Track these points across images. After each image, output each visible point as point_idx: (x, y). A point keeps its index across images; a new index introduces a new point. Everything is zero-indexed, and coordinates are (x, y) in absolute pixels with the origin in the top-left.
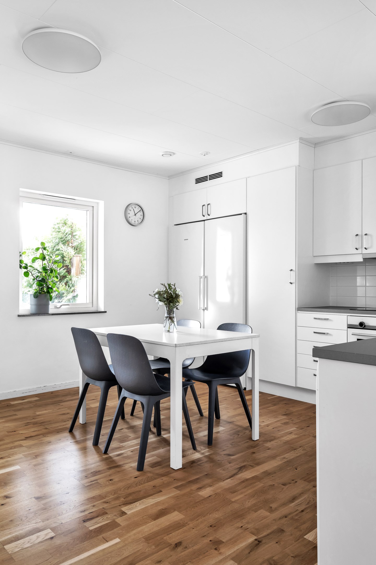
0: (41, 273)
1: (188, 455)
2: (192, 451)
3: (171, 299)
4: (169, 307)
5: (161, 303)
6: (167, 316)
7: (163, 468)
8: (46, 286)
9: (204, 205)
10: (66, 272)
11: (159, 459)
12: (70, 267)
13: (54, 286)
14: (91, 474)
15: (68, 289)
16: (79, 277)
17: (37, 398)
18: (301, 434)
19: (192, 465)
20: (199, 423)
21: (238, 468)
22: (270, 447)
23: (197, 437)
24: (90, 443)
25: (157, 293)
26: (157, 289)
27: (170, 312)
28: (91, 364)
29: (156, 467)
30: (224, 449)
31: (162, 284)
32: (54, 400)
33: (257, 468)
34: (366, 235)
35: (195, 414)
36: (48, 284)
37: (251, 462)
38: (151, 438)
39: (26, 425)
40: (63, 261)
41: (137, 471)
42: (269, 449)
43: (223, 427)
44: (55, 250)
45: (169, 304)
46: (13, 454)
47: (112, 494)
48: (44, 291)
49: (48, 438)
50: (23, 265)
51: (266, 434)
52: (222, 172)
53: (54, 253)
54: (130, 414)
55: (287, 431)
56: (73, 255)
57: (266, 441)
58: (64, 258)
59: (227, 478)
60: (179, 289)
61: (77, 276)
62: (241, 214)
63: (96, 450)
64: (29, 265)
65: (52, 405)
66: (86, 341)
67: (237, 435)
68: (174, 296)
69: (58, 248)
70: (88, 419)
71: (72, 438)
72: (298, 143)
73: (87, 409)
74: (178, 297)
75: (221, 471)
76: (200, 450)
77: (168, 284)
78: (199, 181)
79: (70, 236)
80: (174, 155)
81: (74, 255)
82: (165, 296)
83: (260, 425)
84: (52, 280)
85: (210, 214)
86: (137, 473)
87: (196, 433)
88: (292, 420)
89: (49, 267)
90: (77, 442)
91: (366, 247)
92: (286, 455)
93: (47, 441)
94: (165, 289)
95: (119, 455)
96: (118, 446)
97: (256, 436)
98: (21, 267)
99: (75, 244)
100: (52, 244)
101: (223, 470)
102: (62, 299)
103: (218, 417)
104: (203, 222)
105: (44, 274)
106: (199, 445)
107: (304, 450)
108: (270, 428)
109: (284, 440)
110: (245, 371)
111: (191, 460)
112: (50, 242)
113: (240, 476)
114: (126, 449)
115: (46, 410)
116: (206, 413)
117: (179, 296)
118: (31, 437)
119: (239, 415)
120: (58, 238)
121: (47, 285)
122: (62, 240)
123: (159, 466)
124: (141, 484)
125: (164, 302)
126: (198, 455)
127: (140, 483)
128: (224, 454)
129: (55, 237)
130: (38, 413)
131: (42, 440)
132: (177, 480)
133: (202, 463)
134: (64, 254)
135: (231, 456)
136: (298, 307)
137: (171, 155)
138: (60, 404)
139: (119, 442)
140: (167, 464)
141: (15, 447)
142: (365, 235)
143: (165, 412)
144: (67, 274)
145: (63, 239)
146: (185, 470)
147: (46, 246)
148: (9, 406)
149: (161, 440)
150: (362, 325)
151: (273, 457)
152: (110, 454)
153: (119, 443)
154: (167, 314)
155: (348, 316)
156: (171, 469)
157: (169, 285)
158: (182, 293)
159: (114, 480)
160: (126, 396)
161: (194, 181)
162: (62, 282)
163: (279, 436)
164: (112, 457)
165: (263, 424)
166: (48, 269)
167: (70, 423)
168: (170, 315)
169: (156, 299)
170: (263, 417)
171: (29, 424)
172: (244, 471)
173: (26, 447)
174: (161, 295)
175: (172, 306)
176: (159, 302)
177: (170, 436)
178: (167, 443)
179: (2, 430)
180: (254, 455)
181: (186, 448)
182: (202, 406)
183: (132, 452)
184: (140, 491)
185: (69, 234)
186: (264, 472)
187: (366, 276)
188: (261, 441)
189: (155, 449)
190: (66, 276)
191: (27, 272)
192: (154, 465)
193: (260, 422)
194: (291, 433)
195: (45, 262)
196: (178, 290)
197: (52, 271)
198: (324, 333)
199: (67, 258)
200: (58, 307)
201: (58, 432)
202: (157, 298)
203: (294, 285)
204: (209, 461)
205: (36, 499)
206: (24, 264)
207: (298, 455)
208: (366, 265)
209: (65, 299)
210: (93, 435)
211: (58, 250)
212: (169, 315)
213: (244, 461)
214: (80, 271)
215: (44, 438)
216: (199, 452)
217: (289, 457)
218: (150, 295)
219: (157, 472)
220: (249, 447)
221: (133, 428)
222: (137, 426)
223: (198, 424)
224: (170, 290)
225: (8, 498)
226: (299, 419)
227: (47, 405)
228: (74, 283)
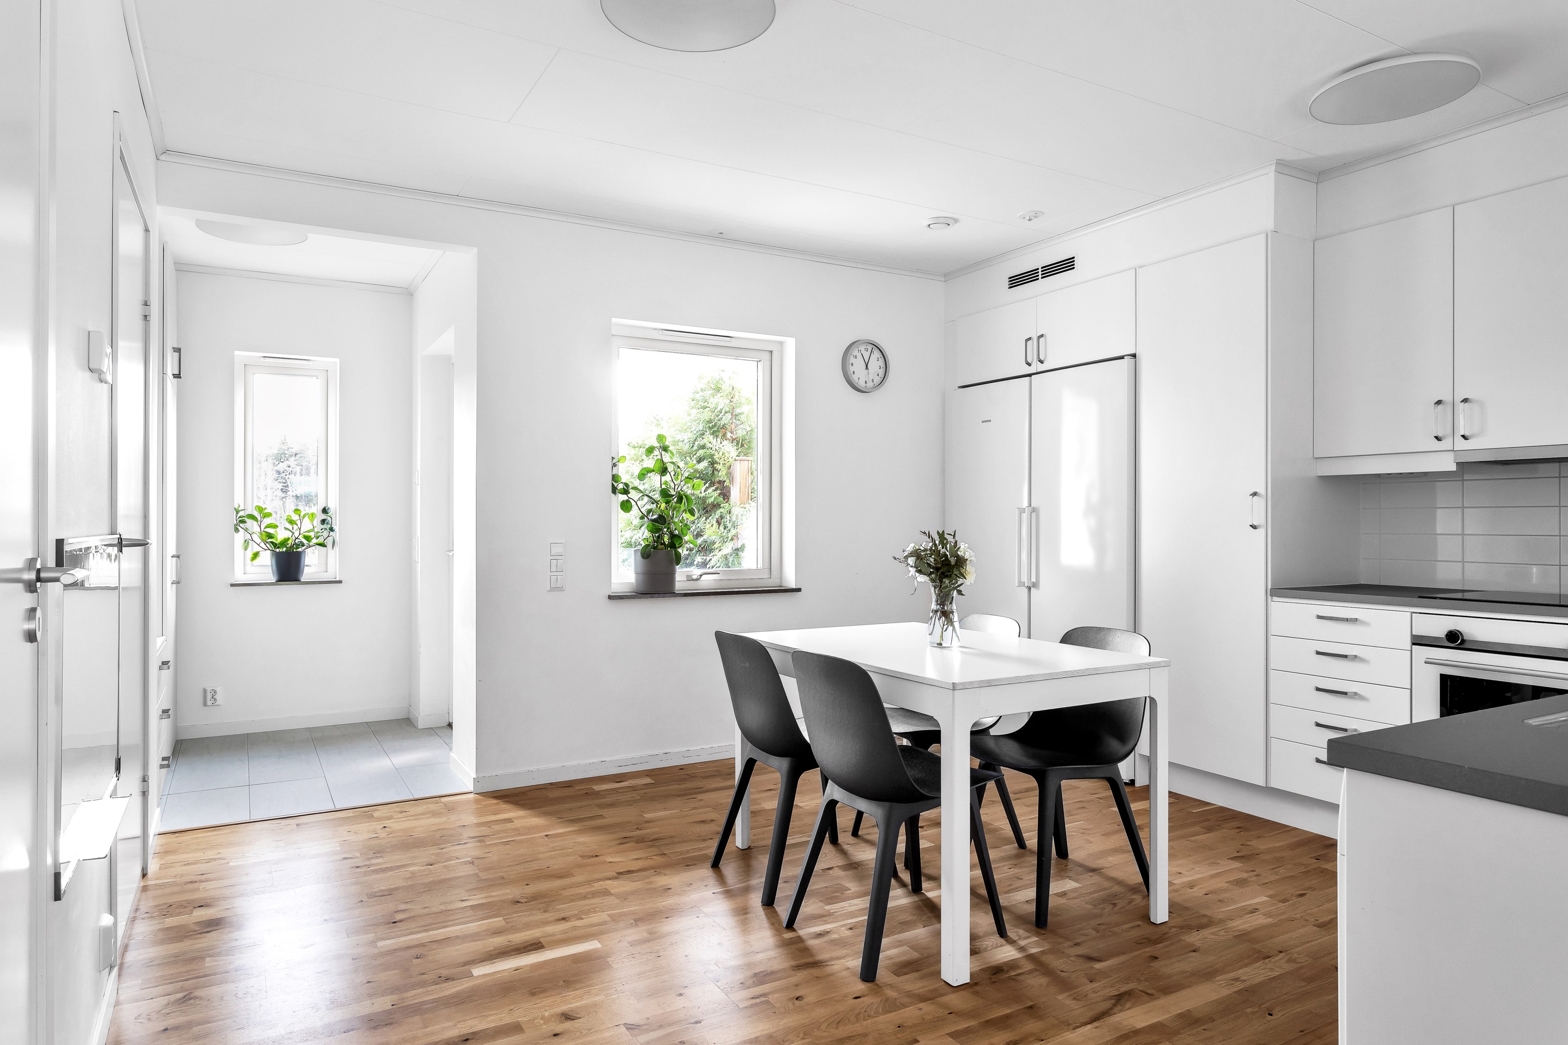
0: (657, 502)
1: (986, 950)
2: (996, 939)
3: (945, 569)
4: (941, 587)
5: (922, 578)
6: (935, 609)
7: (923, 977)
8: (667, 531)
9: (1030, 339)
10: (719, 495)
11: (915, 955)
12: (728, 485)
13: (685, 532)
14: (755, 979)
15: (724, 533)
16: (747, 506)
17: (648, 780)
18: (1281, 914)
19: (994, 976)
20: (1015, 865)
21: (1111, 998)
22: (1197, 944)
23: (1009, 902)
24: (756, 899)
25: (911, 554)
26: (912, 545)
27: (944, 598)
28: (758, 716)
29: (906, 974)
30: (1078, 941)
31: (925, 533)
32: (684, 786)
33: (1163, 1001)
34: (1465, 400)
35: (1007, 841)
36: (673, 527)
37: (1147, 983)
38: (897, 898)
39: (621, 844)
40: (713, 472)
41: (860, 980)
42: (1194, 951)
43: (1076, 881)
44: (695, 448)
45: (941, 581)
46: (588, 912)
47: (799, 1037)
48: (664, 544)
49: (666, 877)
50: (621, 486)
51: (1187, 909)
52: (1074, 258)
53: (694, 453)
54: (850, 833)
55: (1244, 904)
56: (734, 457)
57: (1188, 928)
58: (715, 465)
59: (1084, 1021)
60: (967, 544)
61: (742, 505)
62: (1122, 358)
63: (769, 917)
64: (631, 486)
65: (679, 798)
66: (747, 665)
67: (1111, 906)
68: (953, 561)
69: (702, 443)
70: (756, 837)
71: (716, 883)
72: (1272, 175)
73: (754, 813)
74: (963, 564)
75: (1067, 1002)
76: (1015, 939)
77: (938, 532)
78: (1016, 281)
79: (729, 416)
80: (955, 225)
81: (737, 458)
82: (932, 560)
83: (1170, 884)
84: (681, 518)
85: (1044, 360)
86: (861, 987)
87: (1007, 892)
88: (1256, 875)
89: (676, 489)
90: (729, 894)
91: (1467, 434)
92: (1240, 971)
93: (661, 886)
94: (931, 544)
95: (820, 935)
96: (818, 912)
97: (1161, 913)
98: (614, 490)
99: (740, 433)
100: (690, 435)
101: (1074, 999)
102: (710, 555)
103: (1063, 853)
104: (1028, 378)
105: (663, 506)
106: (1014, 926)
107: (1290, 960)
108: (1197, 892)
109: (1237, 929)
110: (1133, 749)
111: (994, 964)
112: (686, 429)
113: (1119, 1019)
114: (837, 922)
115: (665, 809)
116: (1032, 840)
117: (965, 562)
118: (630, 872)
119: (1116, 851)
120: (702, 421)
121: (669, 530)
122: (711, 425)
123: (913, 972)
124: (868, 1016)
125: (929, 575)
126: (1009, 952)
127: (866, 1014)
128: (1078, 956)
129: (696, 418)
130: (648, 816)
131: (651, 883)
132: (956, 1013)
133: (1019, 974)
134: (715, 457)
135: (1097, 962)
136: (1271, 586)
137: (949, 225)
138: (694, 796)
139: (821, 901)
140: (932, 969)
141: (594, 894)
142: (1462, 401)
143: (933, 831)
144: (721, 499)
145: (713, 424)
146: (977, 988)
147: (667, 443)
148: (590, 794)
149: (920, 903)
150: (1454, 639)
151: (1207, 975)
152: (799, 932)
153: (821, 904)
154: (937, 604)
155: (1413, 614)
156: (944, 983)
157: (941, 535)
158: (972, 554)
159: (805, 1000)
160: (836, 797)
161: (1006, 283)
162: (710, 518)
163: (1221, 916)
164: (805, 937)
165: (1178, 881)
166: (673, 493)
167: (714, 844)
168: (944, 605)
169: (910, 569)
170: (1180, 862)
171: (626, 840)
172: (1128, 1005)
173: (619, 896)
174: (921, 559)
175: (947, 587)
176: (917, 574)
177: (940, 896)
178: (932, 910)
179: (571, 850)
180: (1155, 964)
181: (980, 931)
182: (1022, 821)
183: (851, 929)
184: (865, 1035)
185: (726, 412)
186: (1181, 1016)
187: (1463, 507)
188: (1174, 927)
189: (905, 925)
190: (720, 505)
191: (628, 501)
192: (904, 968)
193: (1170, 874)
194: (1254, 911)
195: (667, 478)
196: (962, 547)
197: (680, 499)
198: (1346, 656)
199: (721, 464)
200: (695, 577)
201: (687, 866)
202: (911, 567)
203: (1261, 532)
204: (1037, 970)
205: (627, 1029)
206: (622, 483)
207: (1276, 974)
208: (1463, 480)
209: (718, 554)
210: (764, 880)
211: (703, 447)
212: (940, 605)
213: (1128, 979)
214: (750, 492)
215: (657, 877)
216: (1011, 942)
217: (1249, 979)
218: (895, 558)
219: (909, 987)
220: (1141, 941)
221: (855, 868)
222: (865, 863)
223: (1012, 870)
224: (943, 548)
225: (569, 1019)
226: (1277, 873)
227: (668, 796)
228: (737, 518)
